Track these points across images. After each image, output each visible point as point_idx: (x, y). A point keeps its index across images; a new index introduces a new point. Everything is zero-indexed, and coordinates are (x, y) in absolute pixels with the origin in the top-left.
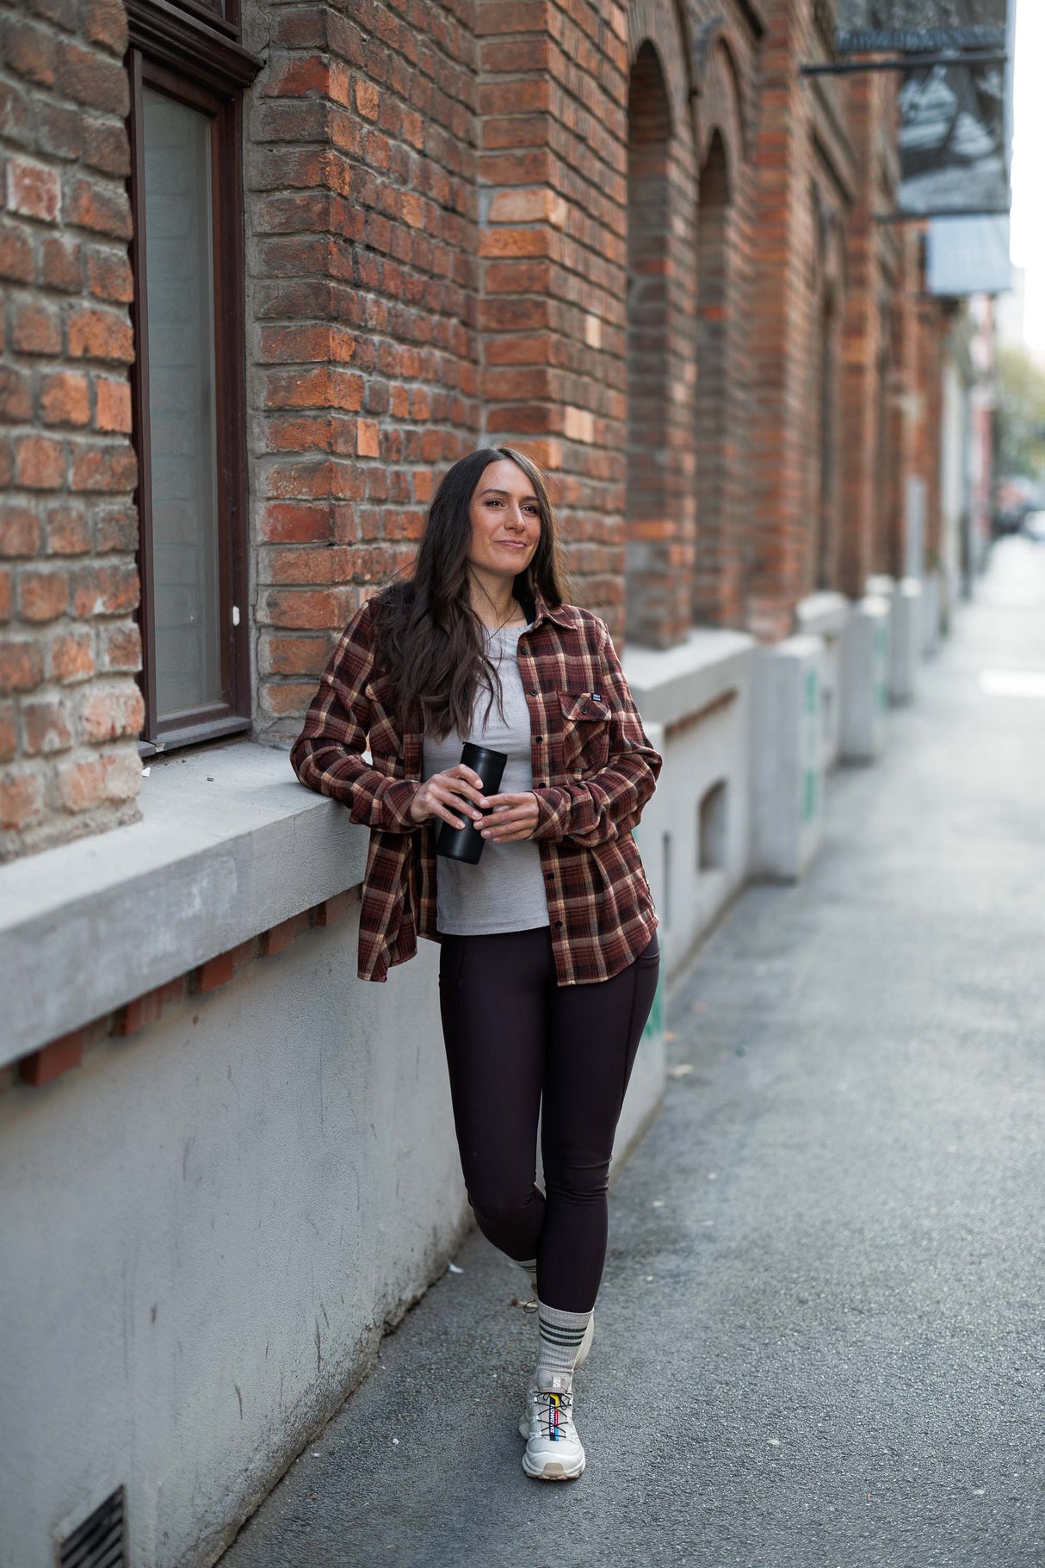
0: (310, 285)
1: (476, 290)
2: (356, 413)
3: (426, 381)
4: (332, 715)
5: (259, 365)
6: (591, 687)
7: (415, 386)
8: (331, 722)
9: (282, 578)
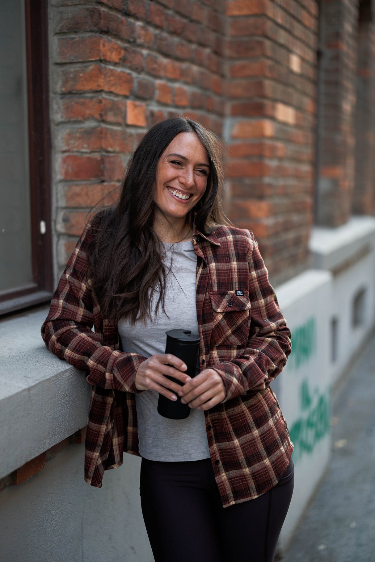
0: (88, 9)
1: (224, 34)
2: (126, 97)
3: (186, 83)
4: (66, 302)
5: (57, 64)
6: (236, 285)
7: (177, 85)
8: (66, 307)
9: (72, 203)
